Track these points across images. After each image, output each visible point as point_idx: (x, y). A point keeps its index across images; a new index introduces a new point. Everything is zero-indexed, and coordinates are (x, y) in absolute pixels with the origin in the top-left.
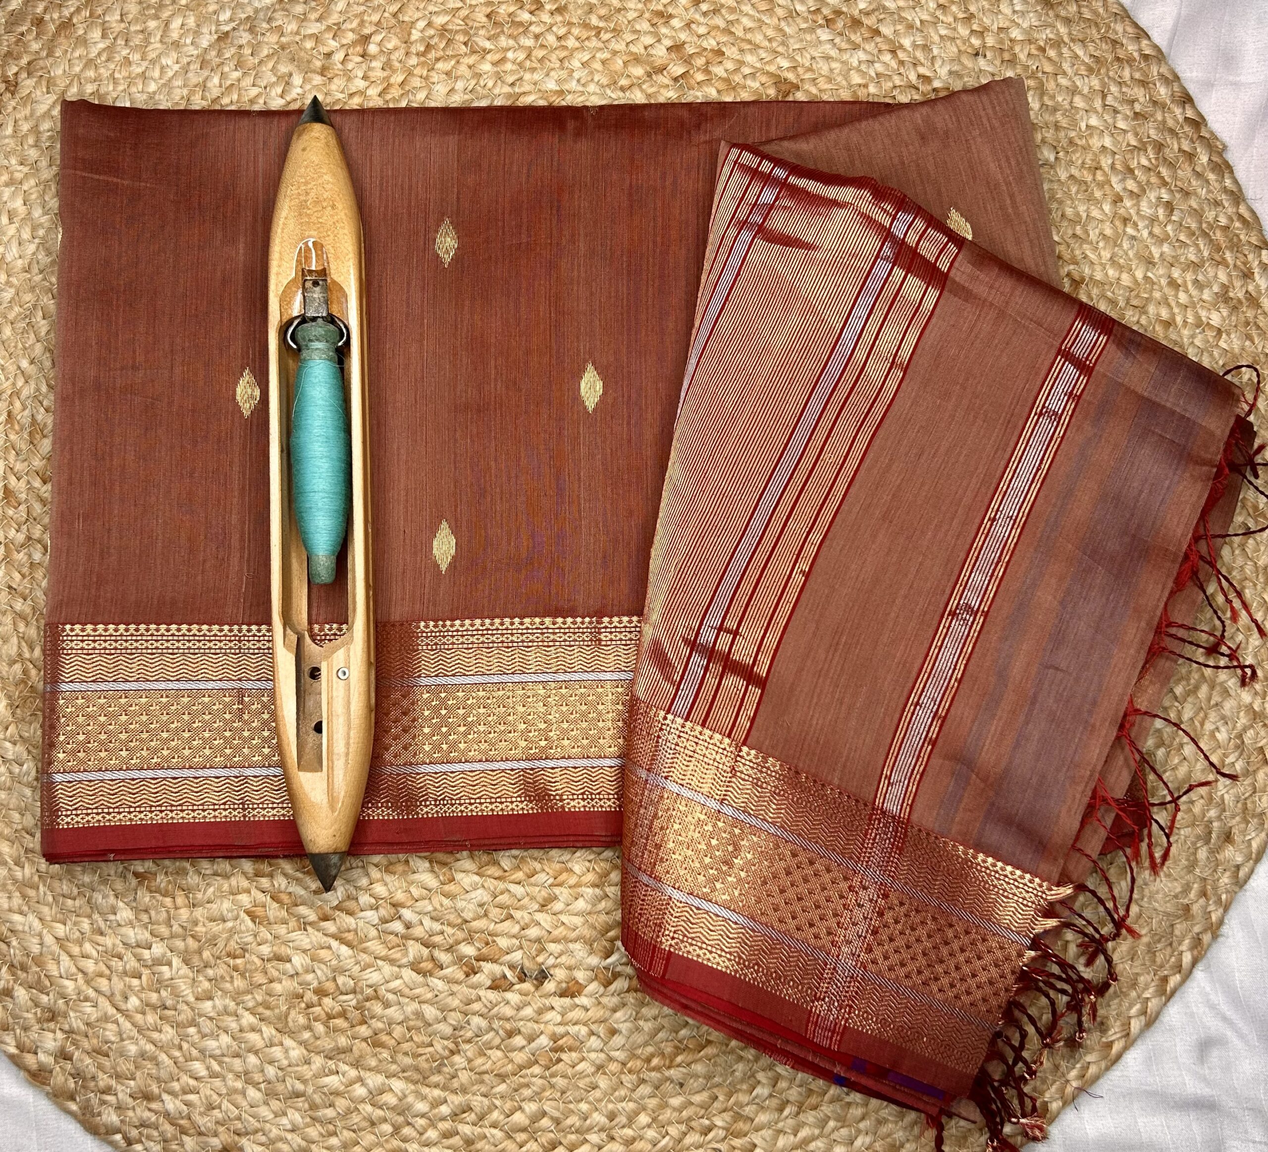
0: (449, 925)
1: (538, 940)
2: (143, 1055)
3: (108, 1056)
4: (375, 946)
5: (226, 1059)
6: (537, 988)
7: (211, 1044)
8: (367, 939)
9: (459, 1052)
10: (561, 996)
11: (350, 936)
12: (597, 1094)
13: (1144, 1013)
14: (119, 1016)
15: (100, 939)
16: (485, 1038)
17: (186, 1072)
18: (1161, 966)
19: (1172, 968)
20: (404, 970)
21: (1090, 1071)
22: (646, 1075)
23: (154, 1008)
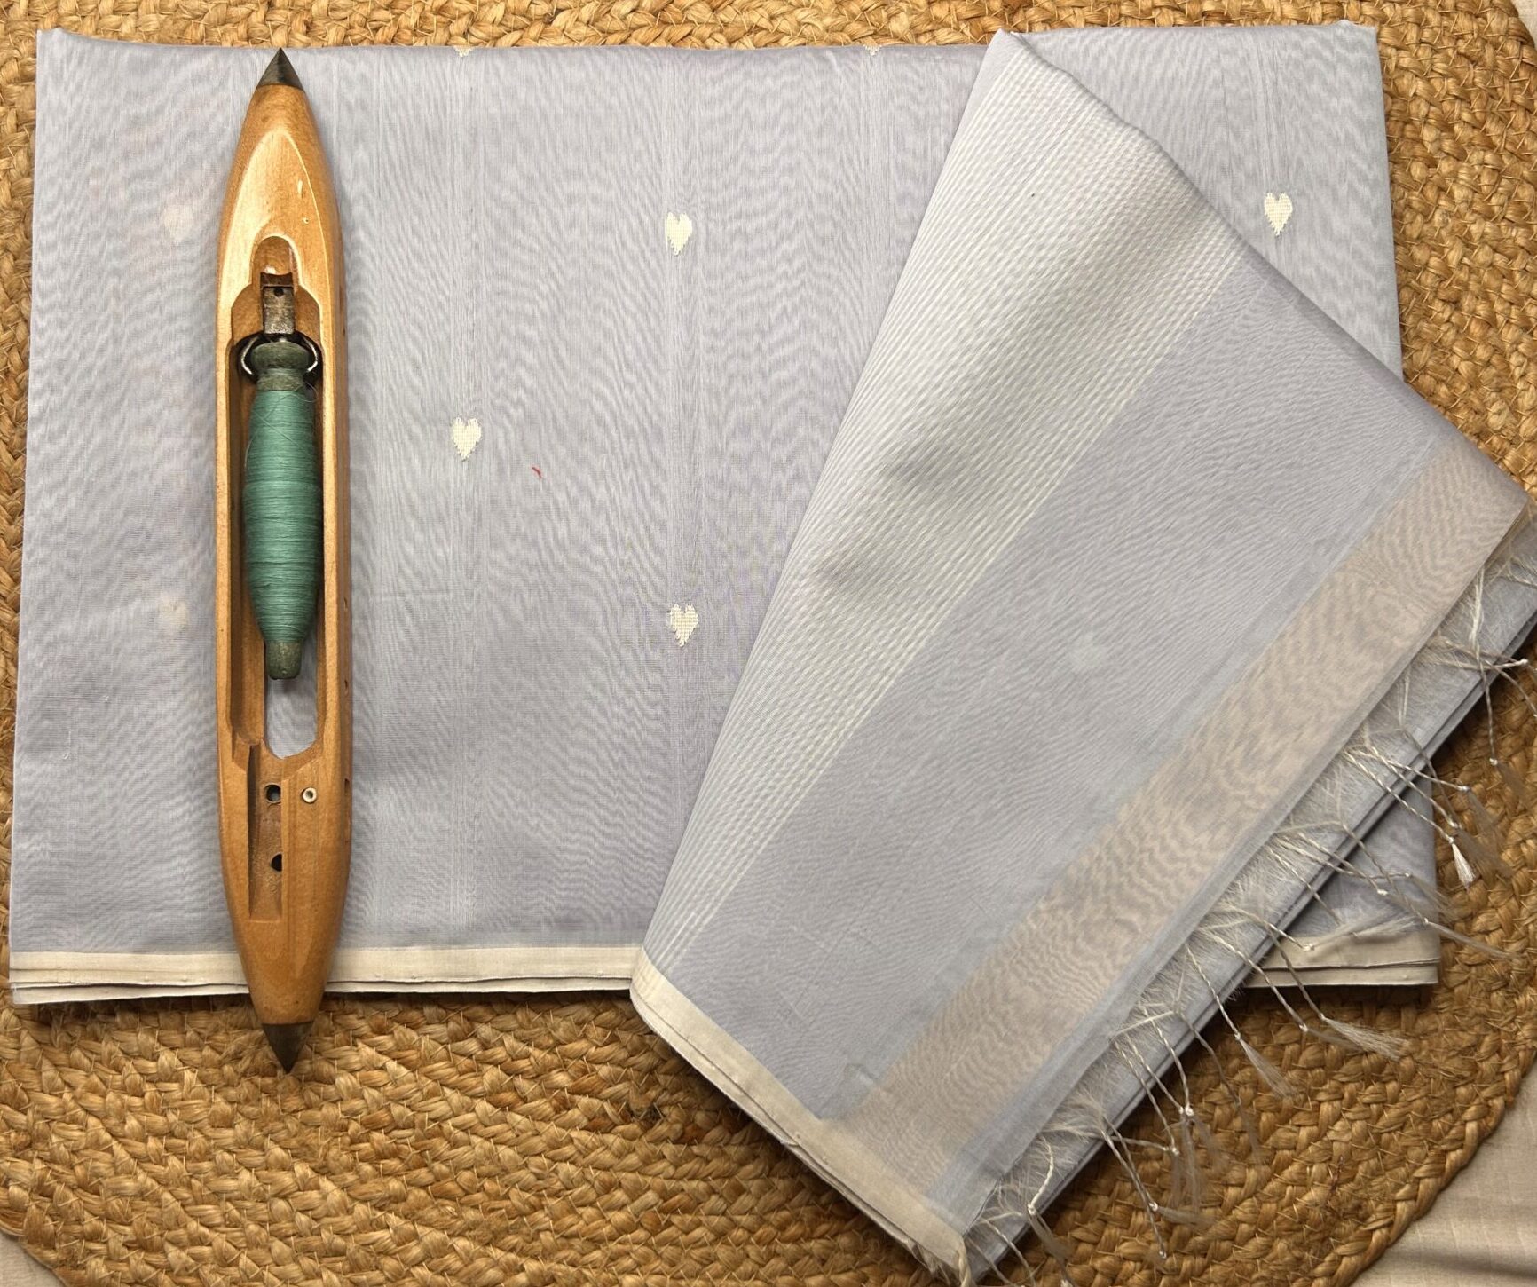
0: (538, 1046)
1: (651, 1071)
2: (142, 1194)
3: (98, 1193)
4: (442, 1068)
5: (248, 1204)
6: (645, 1130)
7: (230, 1184)
8: (433, 1060)
9: (542, 1207)
10: (675, 1142)
11: (412, 1055)
12: (717, 1266)
13: (1413, 1197)
14: (114, 1143)
15: (94, 1044)
16: (577, 1191)
17: (195, 1218)
18: (1439, 1138)
19: (1453, 1141)
20: (477, 1101)
21: (1341, 1268)
22: (779, 1247)
23: (158, 1135)
